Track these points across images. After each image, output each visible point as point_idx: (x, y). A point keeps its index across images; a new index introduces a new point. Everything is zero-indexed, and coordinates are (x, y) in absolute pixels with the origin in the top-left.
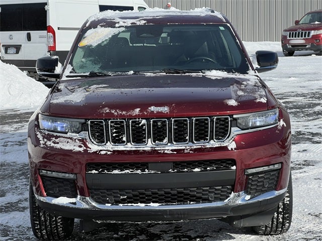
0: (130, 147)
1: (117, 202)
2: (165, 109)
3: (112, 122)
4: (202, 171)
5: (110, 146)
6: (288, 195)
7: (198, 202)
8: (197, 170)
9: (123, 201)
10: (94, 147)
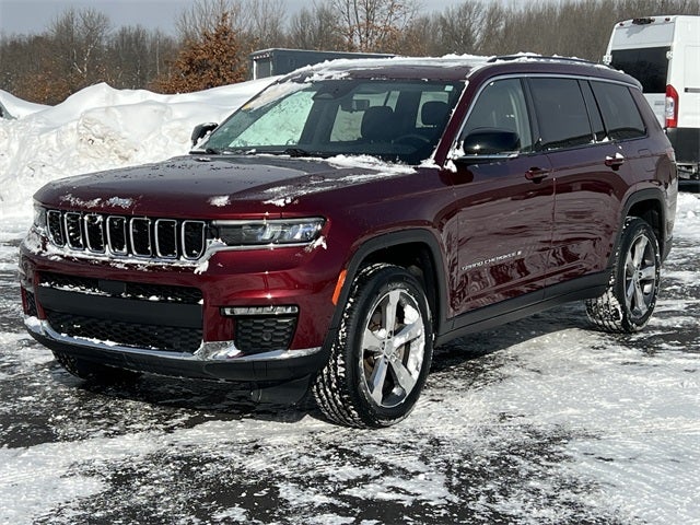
0: (87, 254)
1: (71, 333)
2: (126, 203)
3: (69, 215)
4: (160, 301)
5: (68, 250)
6: (342, 362)
7: (162, 349)
8: (154, 298)
9: (77, 332)
10: (52, 249)
